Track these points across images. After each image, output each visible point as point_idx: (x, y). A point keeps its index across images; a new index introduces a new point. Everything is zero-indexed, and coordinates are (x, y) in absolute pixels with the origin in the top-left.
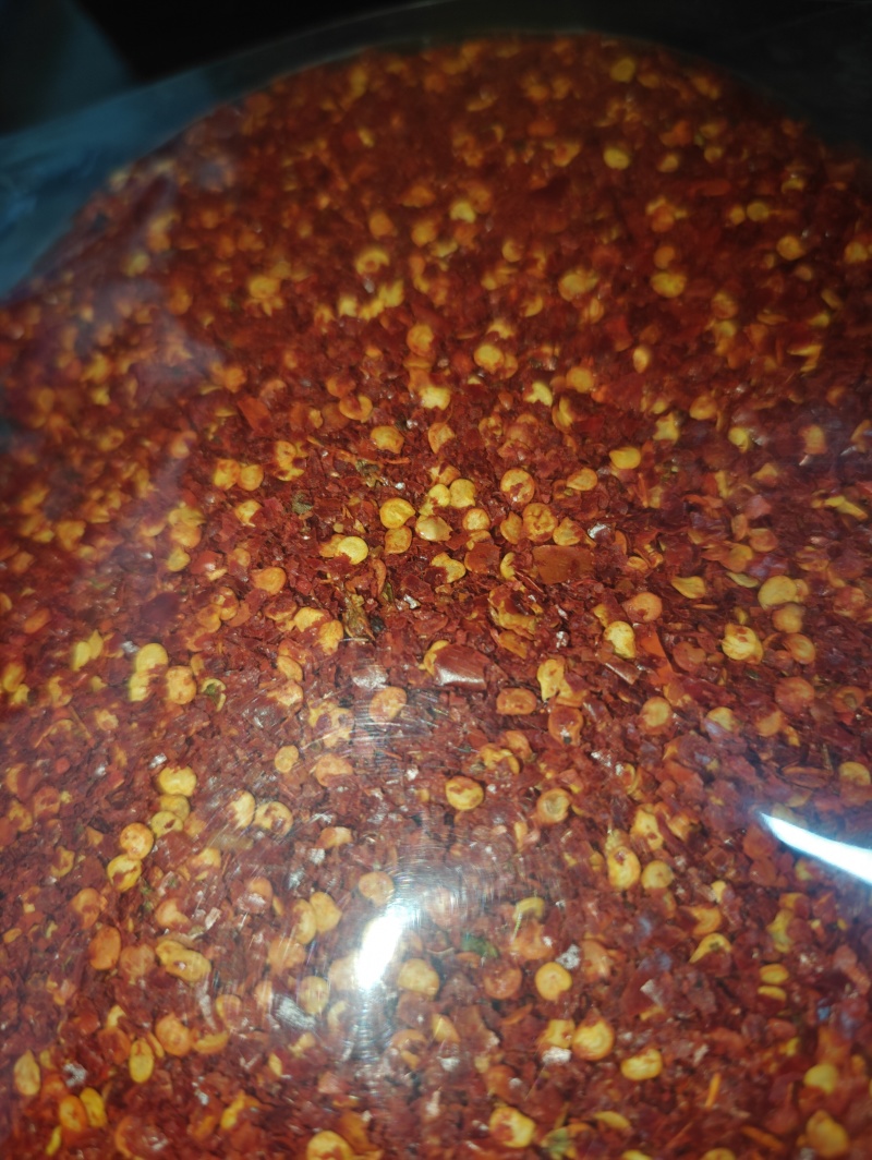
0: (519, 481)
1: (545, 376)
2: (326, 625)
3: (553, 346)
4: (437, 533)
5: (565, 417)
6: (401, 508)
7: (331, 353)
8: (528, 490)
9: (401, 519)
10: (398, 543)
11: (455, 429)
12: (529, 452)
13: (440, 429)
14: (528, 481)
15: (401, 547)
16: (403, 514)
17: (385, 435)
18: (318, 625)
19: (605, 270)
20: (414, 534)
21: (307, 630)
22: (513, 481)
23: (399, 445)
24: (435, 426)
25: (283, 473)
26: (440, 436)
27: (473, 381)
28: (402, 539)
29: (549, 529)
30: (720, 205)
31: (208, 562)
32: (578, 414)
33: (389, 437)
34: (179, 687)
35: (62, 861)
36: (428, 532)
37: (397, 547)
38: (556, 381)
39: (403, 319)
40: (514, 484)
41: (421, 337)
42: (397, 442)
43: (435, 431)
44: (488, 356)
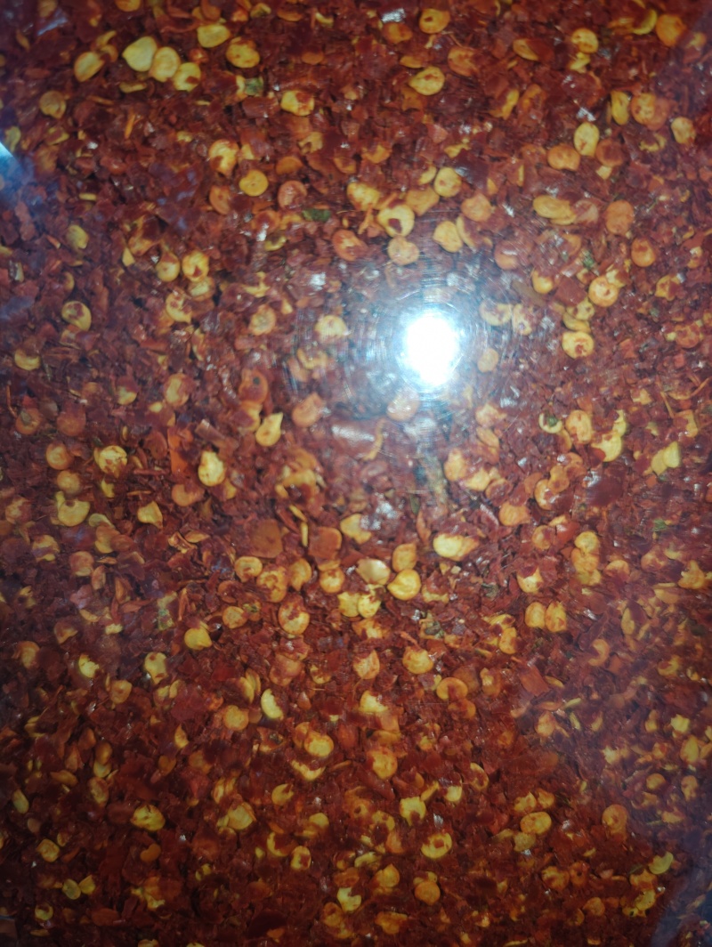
0: (291, 622)
1: (268, 723)
2: (461, 475)
3: (259, 751)
4: (370, 567)
5: (249, 684)
6: (401, 589)
7: (468, 746)
8: (284, 613)
9: (402, 578)
10: (405, 555)
11: (353, 671)
12: (283, 650)
13: (368, 673)
14: (284, 623)
15: (402, 550)
16: (399, 584)
17: (420, 665)
18: (469, 475)
19: (210, 832)
20: (390, 565)
21: (477, 471)
22: (297, 622)
23: (408, 654)
24: (373, 675)
25: (508, 621)
26: (368, 666)
27: (334, 718)
28: (401, 559)
29: (265, 574)
30: (103, 898)
31: (564, 533)
32: (235, 684)
33: (417, 662)
34: (581, 425)
35: (667, 288)
36: (379, 568)
37: (407, 549)
38: (257, 719)
39: (401, 783)
40: (296, 619)
41: (384, 764)
42: (409, 658)
43: (373, 670)
44: (320, 746)
